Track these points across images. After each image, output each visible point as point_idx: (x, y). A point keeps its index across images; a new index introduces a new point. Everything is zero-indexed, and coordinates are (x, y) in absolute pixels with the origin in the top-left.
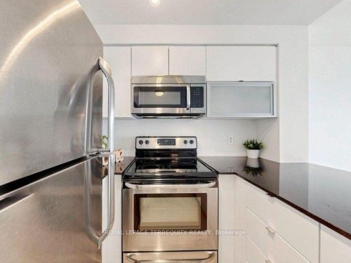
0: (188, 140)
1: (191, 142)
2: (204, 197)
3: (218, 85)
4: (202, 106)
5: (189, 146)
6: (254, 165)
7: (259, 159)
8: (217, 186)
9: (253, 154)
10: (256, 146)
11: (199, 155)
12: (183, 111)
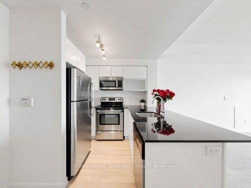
0: (120, 99)
2: (119, 115)
3: (128, 80)
4: (122, 87)
6: (143, 108)
8: (123, 111)
9: (143, 104)
10: (143, 101)
11: (124, 104)
12: (115, 88)
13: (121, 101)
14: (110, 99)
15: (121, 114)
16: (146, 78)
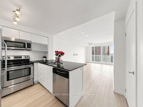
0: (27, 57)
1: (28, 57)
4: (30, 48)
5: (27, 58)
7: (46, 60)
8: (33, 65)
9: (44, 59)
10: (45, 57)
11: (30, 60)
12: (25, 49)
13: (28, 58)
14: (15, 57)
15: (32, 67)
16: (47, 44)
